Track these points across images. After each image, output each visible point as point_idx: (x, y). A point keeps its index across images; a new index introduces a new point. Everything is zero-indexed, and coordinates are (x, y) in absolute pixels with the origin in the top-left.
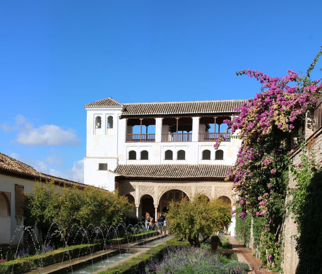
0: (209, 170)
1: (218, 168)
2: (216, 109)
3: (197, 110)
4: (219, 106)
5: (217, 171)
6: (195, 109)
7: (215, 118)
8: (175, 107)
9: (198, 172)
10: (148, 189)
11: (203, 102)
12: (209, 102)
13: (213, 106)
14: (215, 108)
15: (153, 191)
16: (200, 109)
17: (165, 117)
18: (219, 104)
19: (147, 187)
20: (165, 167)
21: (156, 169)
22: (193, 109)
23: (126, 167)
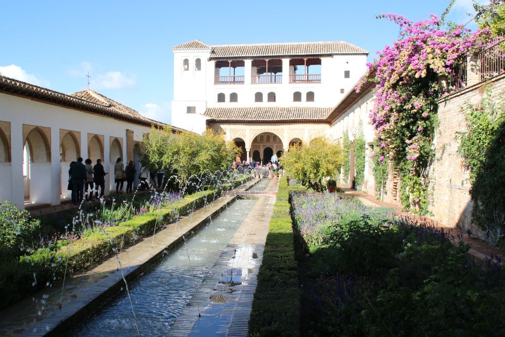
0: (301, 112)
1: (310, 110)
2: (306, 51)
3: (287, 52)
4: (308, 48)
5: (309, 113)
6: (285, 51)
7: (305, 59)
8: (264, 49)
9: (290, 115)
10: (240, 132)
11: (292, 44)
12: (298, 44)
13: (302, 48)
14: (304, 50)
15: (244, 135)
16: (289, 51)
17: (254, 59)
18: (308, 46)
19: (238, 130)
20: (255, 110)
21: (247, 112)
22: (283, 51)
23: (215, 110)
